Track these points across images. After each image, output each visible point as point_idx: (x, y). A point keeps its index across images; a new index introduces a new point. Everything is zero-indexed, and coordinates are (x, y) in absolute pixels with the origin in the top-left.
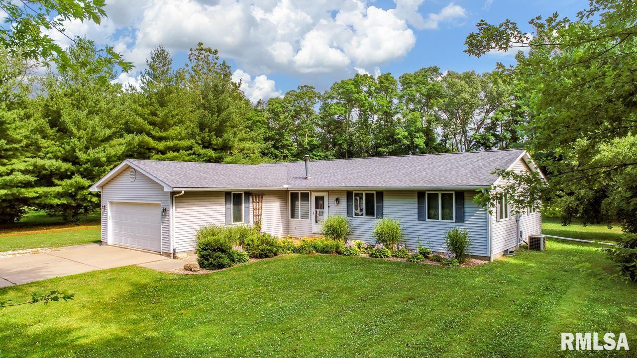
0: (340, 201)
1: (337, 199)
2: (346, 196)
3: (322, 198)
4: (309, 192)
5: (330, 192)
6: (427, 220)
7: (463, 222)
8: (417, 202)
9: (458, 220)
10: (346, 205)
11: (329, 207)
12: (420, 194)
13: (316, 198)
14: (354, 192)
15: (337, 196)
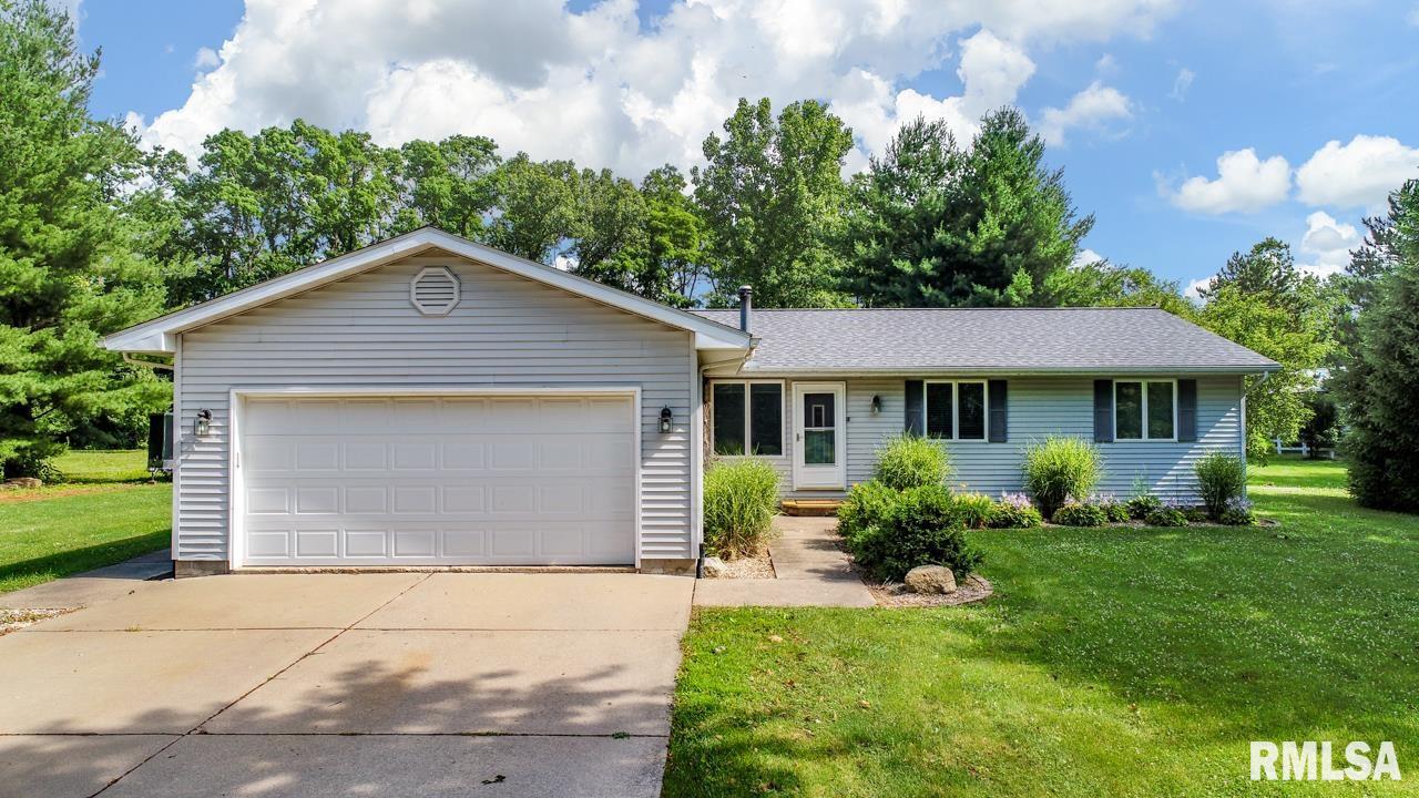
0: (884, 403)
1: (877, 401)
2: (903, 392)
3: (828, 399)
4: (782, 382)
5: (853, 382)
6: (1115, 440)
7: (1194, 440)
8: (1092, 403)
9: (1182, 439)
10: (903, 415)
11: (848, 419)
12: (1101, 386)
13: (808, 398)
14: (926, 382)
15: (875, 393)
